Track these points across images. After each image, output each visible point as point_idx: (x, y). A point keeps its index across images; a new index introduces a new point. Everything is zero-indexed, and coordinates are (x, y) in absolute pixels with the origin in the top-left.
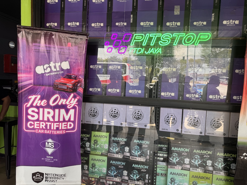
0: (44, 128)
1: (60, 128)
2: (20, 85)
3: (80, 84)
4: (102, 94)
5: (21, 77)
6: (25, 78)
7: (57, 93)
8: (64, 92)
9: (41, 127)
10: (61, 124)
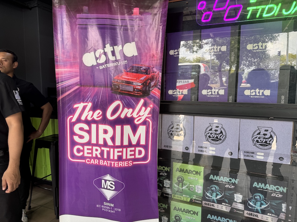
0: (99, 156)
1: (124, 157)
2: (59, 87)
3: (154, 82)
4: (191, 100)
5: (62, 73)
6: (67, 75)
7: (118, 98)
8: (129, 97)
9: (94, 155)
10: (125, 150)
